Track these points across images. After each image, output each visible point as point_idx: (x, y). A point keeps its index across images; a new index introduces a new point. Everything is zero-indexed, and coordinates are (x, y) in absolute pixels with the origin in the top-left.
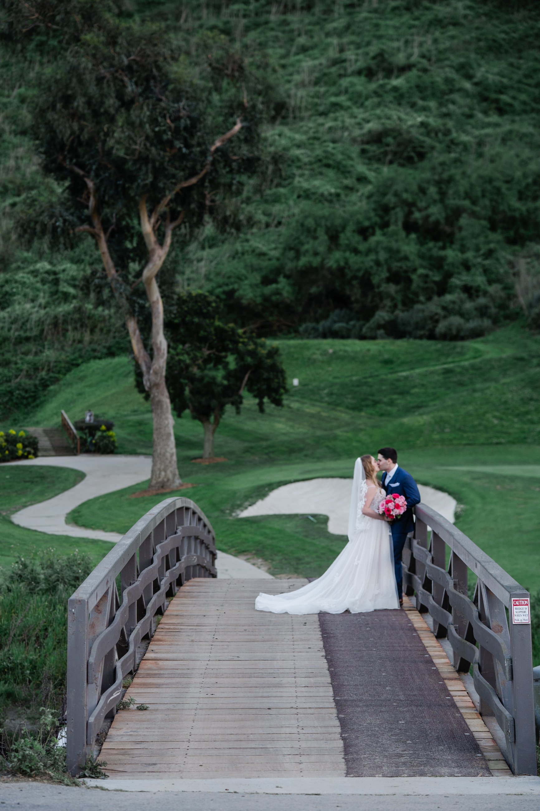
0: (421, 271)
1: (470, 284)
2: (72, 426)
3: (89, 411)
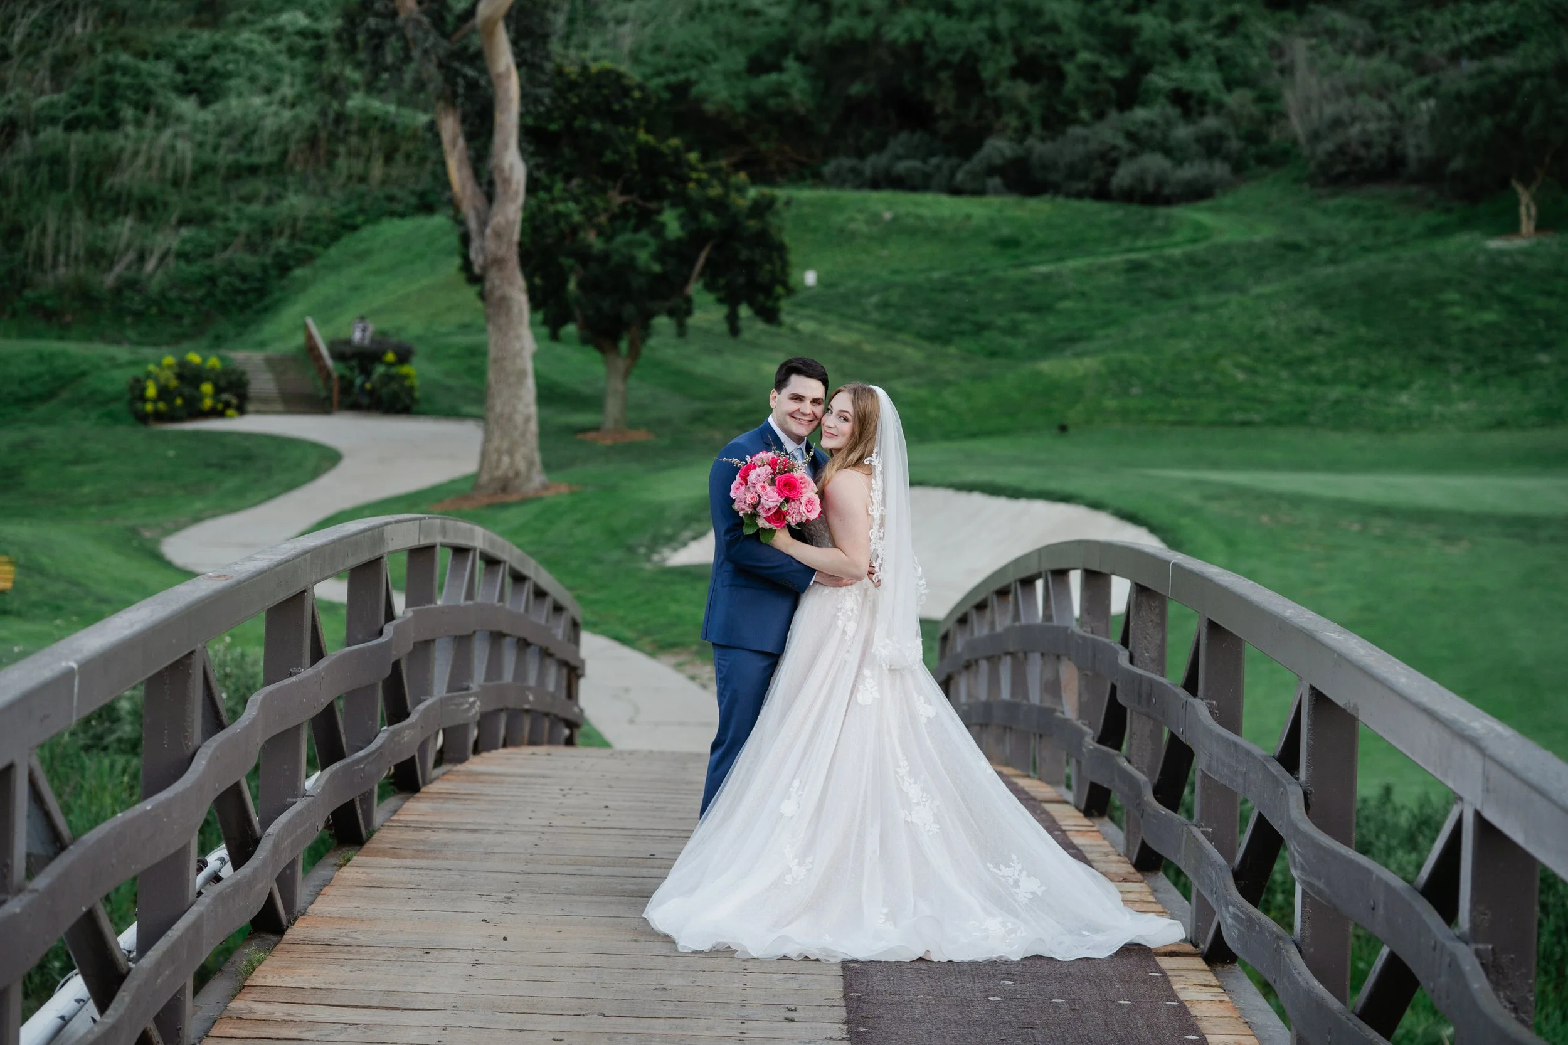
0: (1084, 56)
1: (1187, 87)
2: (325, 352)
3: (362, 319)
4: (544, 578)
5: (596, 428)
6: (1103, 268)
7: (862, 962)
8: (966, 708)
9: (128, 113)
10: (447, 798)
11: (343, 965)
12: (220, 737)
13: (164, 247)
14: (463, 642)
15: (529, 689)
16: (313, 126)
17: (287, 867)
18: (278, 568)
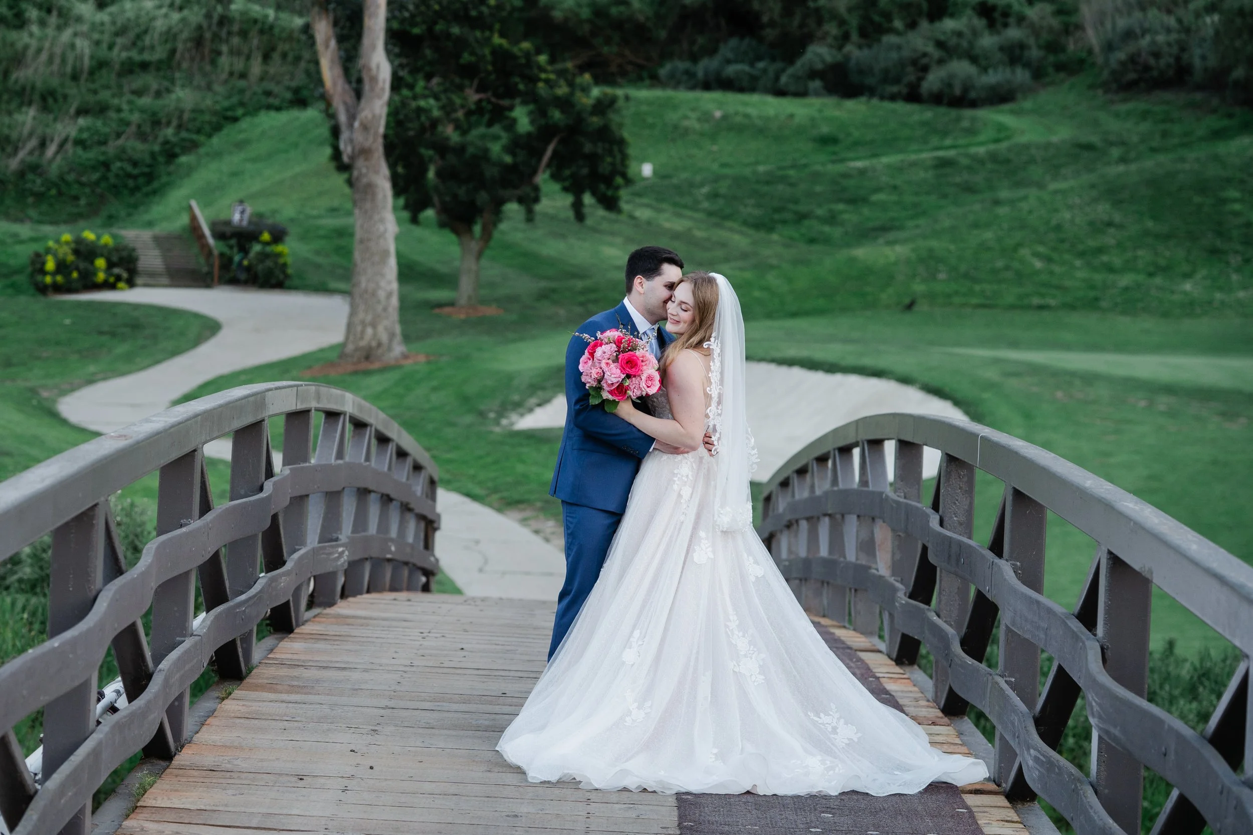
2: (207, 231)
3: (241, 202)
4: (407, 441)
5: (451, 304)
6: (914, 164)
7: (695, 794)
8: (787, 563)
9: (33, 13)
10: (318, 639)
11: (225, 789)
12: (120, 581)
13: (63, 135)
14: (333, 497)
15: (392, 540)
16: (200, 27)
17: (176, 699)
18: (172, 430)
